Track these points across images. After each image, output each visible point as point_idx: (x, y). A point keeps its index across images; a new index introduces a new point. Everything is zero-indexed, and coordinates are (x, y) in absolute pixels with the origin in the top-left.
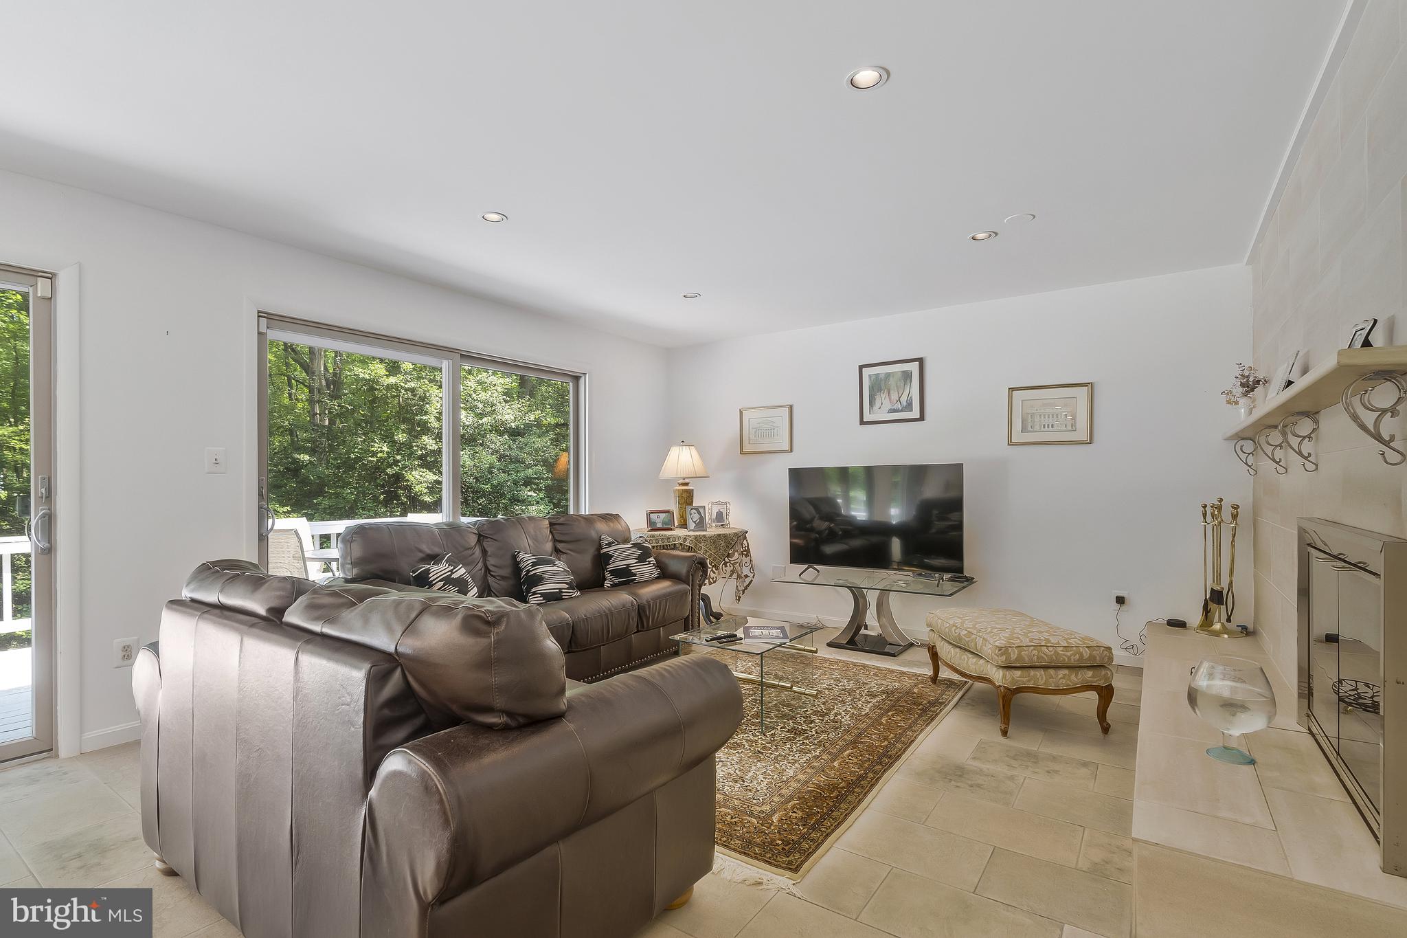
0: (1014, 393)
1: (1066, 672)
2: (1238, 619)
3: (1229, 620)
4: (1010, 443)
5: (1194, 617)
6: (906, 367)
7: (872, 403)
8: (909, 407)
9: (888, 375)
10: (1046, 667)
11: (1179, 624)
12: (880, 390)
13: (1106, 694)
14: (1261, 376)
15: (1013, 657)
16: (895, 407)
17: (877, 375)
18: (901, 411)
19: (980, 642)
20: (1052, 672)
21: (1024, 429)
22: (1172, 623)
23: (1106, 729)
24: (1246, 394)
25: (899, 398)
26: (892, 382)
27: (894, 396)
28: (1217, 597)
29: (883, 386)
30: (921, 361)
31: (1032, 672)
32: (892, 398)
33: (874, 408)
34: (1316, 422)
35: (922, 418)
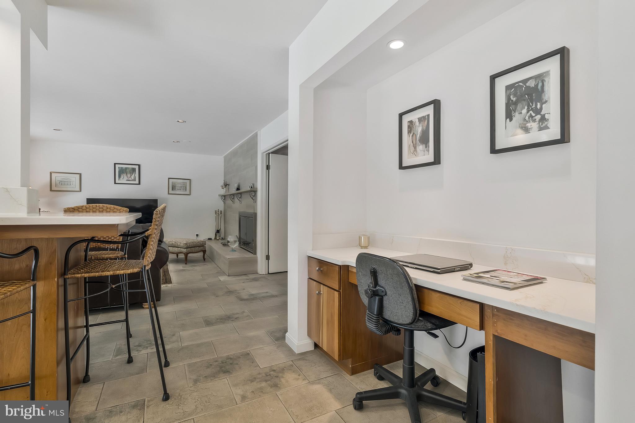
0: (170, 179)
1: (198, 248)
2: (221, 236)
3: (220, 237)
4: (169, 194)
5: (213, 238)
6: (134, 166)
7: (119, 177)
8: (135, 180)
9: (126, 168)
10: (194, 247)
11: (211, 239)
12: (123, 173)
13: (204, 252)
14: (228, 183)
15: (188, 245)
16: (129, 179)
17: (122, 168)
18: (132, 181)
19: (179, 244)
20: (195, 248)
21: (173, 189)
22: (209, 239)
23: (204, 259)
24: (225, 187)
25: (131, 176)
26: (128, 170)
27: (129, 175)
28: (218, 231)
29: (124, 171)
30: (139, 165)
31: (192, 248)
32: (128, 176)
33: (121, 179)
34: (241, 195)
35: (139, 184)
